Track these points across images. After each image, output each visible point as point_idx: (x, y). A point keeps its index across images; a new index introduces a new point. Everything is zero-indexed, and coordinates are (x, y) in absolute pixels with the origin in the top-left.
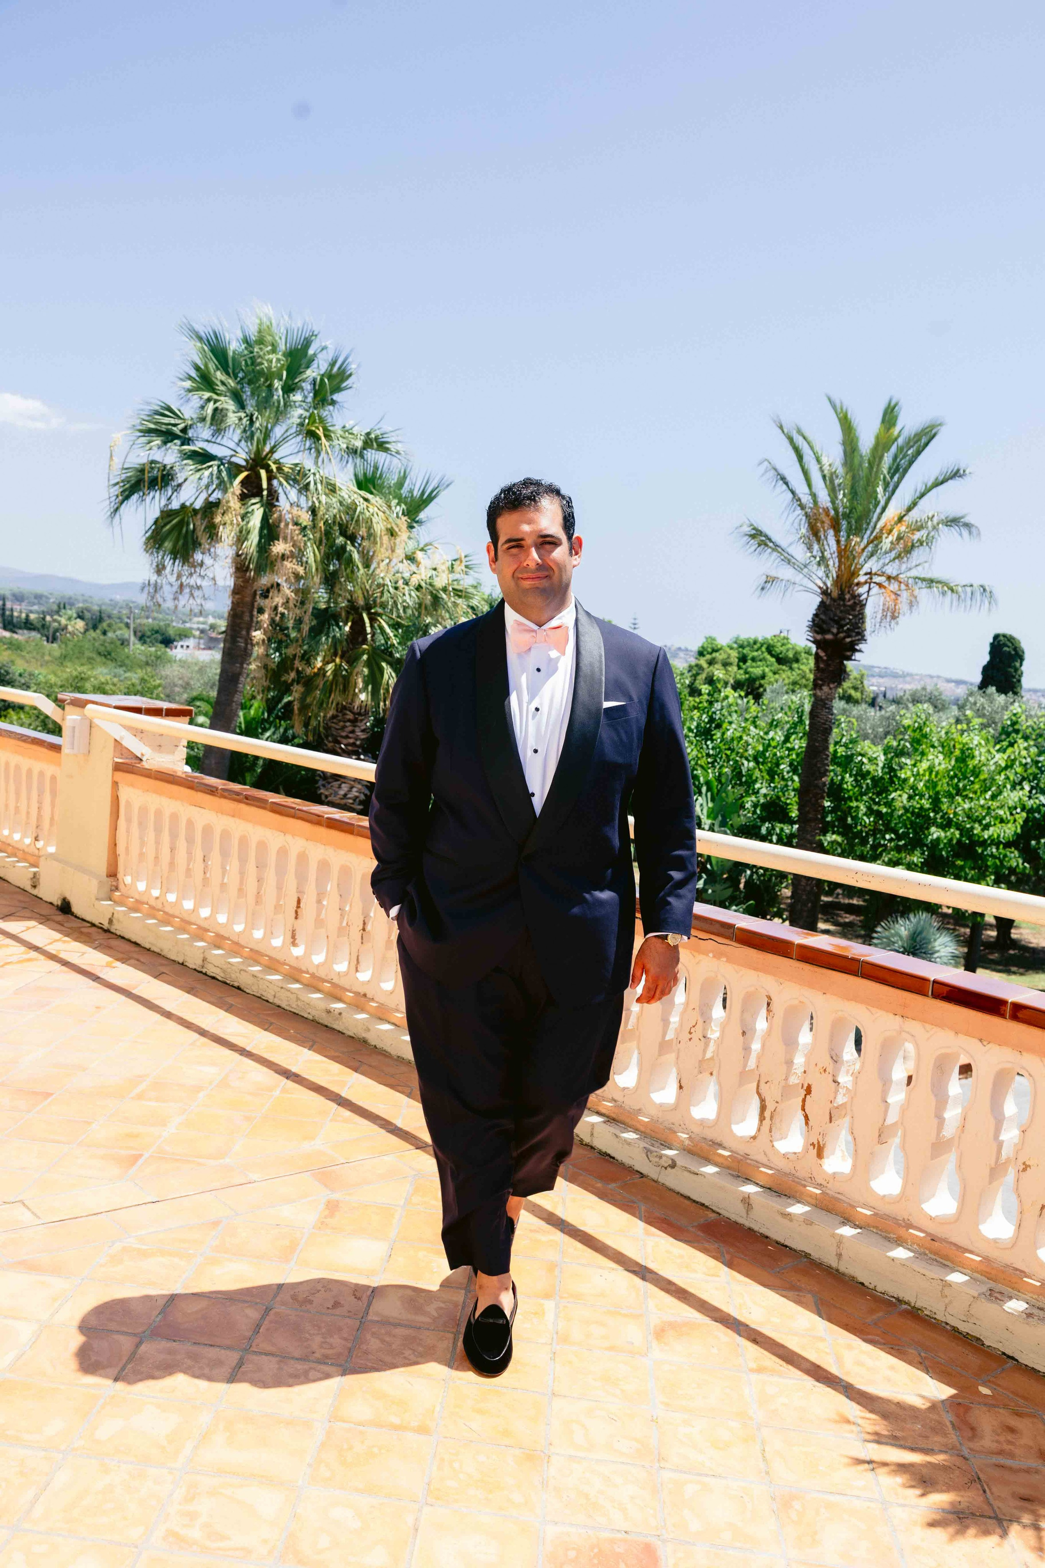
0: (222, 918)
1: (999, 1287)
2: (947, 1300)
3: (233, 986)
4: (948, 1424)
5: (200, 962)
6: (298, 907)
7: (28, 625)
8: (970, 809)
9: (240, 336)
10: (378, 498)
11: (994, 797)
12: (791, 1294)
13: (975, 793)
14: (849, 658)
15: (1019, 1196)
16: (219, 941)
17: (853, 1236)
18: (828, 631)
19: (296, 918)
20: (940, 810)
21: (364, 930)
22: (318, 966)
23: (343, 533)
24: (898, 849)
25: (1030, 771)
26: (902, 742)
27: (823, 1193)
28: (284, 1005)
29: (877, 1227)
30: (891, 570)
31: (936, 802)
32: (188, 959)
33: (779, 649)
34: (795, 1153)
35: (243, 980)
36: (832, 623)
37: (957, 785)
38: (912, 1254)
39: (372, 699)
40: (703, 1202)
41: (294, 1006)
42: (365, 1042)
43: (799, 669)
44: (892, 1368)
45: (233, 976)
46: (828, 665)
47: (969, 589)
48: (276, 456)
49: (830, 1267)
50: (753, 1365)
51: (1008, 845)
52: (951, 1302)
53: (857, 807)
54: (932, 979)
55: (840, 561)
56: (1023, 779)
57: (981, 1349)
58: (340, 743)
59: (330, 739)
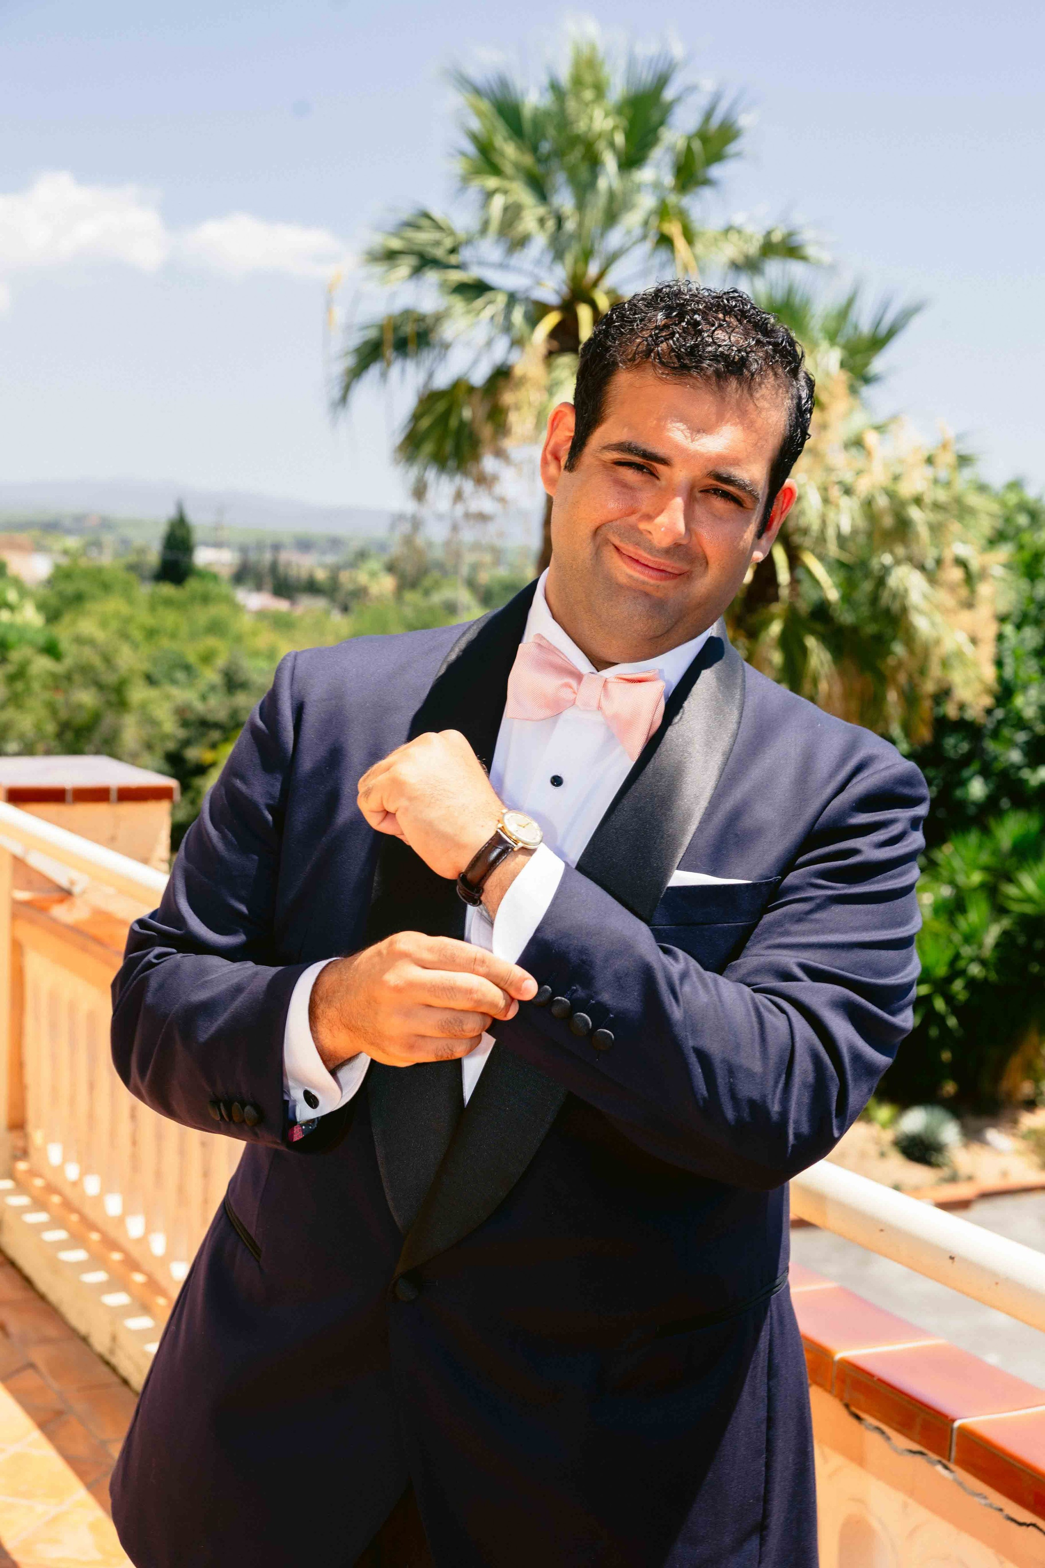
7: (312, 588)
9: (545, 80)
48: (608, 280)
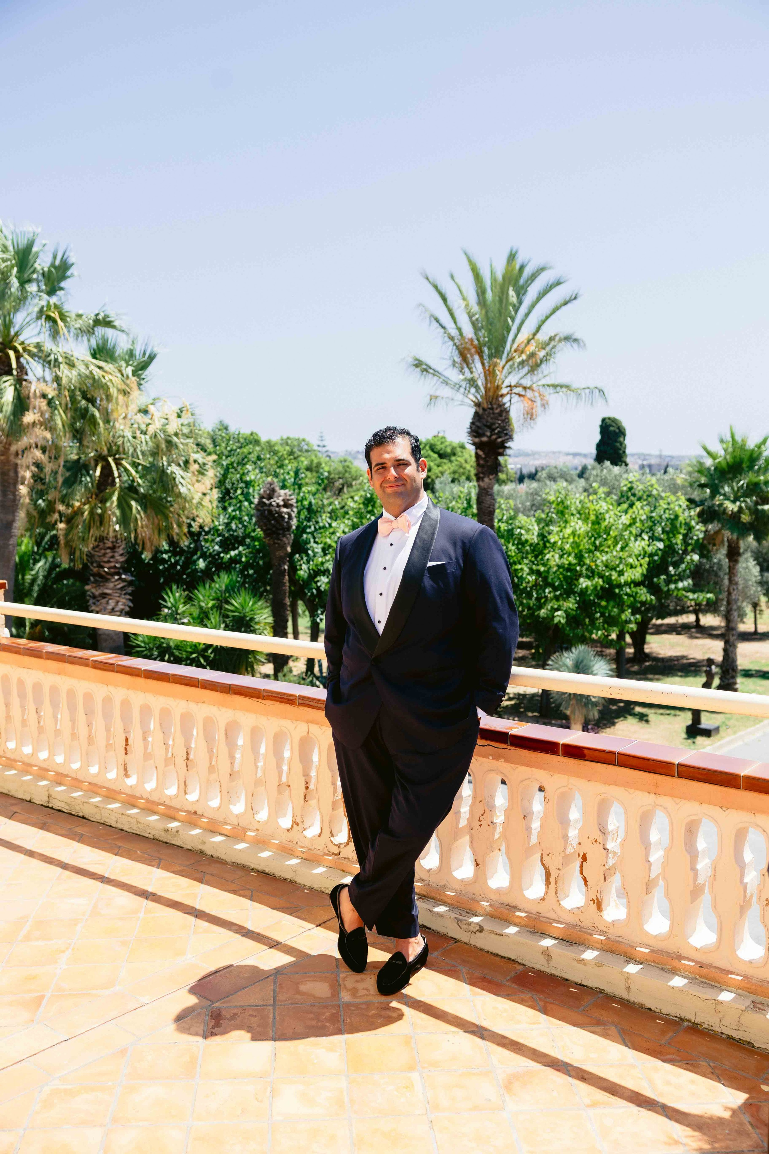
0: (59, 759)
1: (759, 999)
2: (720, 1015)
3: (78, 816)
4: (748, 1124)
5: (46, 798)
6: (127, 745)
8: (607, 560)
10: (111, 366)
11: (622, 549)
12: (598, 1029)
13: (609, 547)
14: (502, 454)
15: (765, 925)
16: (60, 778)
17: (637, 972)
18: (483, 435)
19: (126, 754)
20: (584, 564)
21: (188, 759)
22: (151, 792)
23: (84, 397)
24: (557, 598)
25: (646, 525)
26: (550, 514)
27: (608, 938)
28: (126, 828)
29: (654, 962)
30: (526, 382)
31: (580, 557)
32: (33, 797)
33: (439, 447)
34: (578, 908)
35: (87, 811)
36: (486, 428)
37: (594, 543)
38: (686, 981)
39: (125, 528)
40: (510, 957)
41: (135, 828)
42: (202, 853)
43: (457, 460)
44: (693, 1082)
45: (78, 808)
46: (486, 462)
47: (587, 391)
48: (21, 338)
49: (622, 999)
50: (587, 1101)
51: (637, 584)
52: (724, 1016)
53: (522, 569)
54: (677, 763)
55: (486, 379)
56: (642, 531)
57: (753, 1051)
58: (103, 567)
59: (95, 565)
